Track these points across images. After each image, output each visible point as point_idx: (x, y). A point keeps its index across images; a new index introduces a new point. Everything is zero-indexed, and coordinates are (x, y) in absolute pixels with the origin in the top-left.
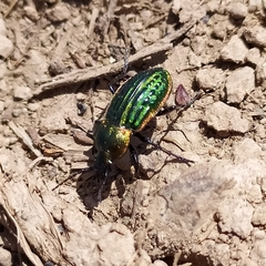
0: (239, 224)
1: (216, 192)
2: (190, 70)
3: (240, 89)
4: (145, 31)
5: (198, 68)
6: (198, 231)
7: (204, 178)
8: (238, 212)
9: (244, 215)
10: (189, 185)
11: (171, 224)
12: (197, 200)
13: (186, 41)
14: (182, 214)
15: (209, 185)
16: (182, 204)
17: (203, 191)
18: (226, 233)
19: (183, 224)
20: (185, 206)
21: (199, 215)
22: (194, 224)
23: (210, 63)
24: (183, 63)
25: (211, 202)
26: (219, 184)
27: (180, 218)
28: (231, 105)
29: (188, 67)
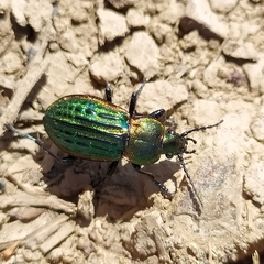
3: (150, 59)
7: (214, 168)
10: (206, 185)
11: (212, 233)
12: (225, 194)
14: (218, 217)
16: (213, 208)
17: (223, 181)
19: (225, 224)
20: (218, 207)
22: (235, 217)
24: (68, 70)
25: (235, 185)
27: (219, 221)
28: (153, 80)
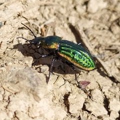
0: (15, 103)
1: (31, 90)
2: (100, 87)
3: (94, 108)
4: (116, 67)
5: (101, 90)
6: (8, 85)
7: (37, 83)
8: (21, 102)
9: (20, 106)
10: (33, 77)
11: (10, 72)
12: (25, 81)
13: (115, 84)
14: (16, 76)
15: (34, 85)
18: (9, 99)
19: (11, 77)
20: (21, 76)
21: (17, 83)
22: (11, 82)
23: (105, 96)
24: (103, 84)
25: (25, 88)
26: (35, 90)
27: (14, 75)
29: (101, 86)
